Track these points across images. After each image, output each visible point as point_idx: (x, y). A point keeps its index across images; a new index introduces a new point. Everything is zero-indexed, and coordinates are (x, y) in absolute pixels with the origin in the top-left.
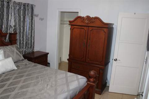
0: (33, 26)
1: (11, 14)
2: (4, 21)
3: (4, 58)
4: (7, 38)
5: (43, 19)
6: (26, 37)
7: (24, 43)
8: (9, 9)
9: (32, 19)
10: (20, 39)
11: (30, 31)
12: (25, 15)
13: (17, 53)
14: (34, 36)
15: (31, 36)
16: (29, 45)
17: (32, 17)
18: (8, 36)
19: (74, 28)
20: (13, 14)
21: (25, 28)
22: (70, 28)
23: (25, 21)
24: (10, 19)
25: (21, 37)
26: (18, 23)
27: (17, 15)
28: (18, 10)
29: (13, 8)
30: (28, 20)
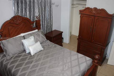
0: (51, 13)
1: (36, 7)
2: (32, 13)
3: (35, 43)
4: (34, 25)
5: (58, 6)
6: (47, 22)
7: (46, 26)
8: (34, 4)
9: (50, 8)
10: (43, 24)
11: (49, 17)
12: (46, 6)
13: (42, 36)
14: (52, 20)
15: (50, 20)
16: (49, 27)
17: (50, 6)
18: (34, 23)
19: (83, 16)
20: (37, 6)
21: (46, 15)
22: (80, 16)
23: (46, 10)
24: (35, 11)
25: (44, 22)
26: (41, 12)
27: (40, 7)
28: (41, 2)
29: (37, 2)
30: (47, 9)
